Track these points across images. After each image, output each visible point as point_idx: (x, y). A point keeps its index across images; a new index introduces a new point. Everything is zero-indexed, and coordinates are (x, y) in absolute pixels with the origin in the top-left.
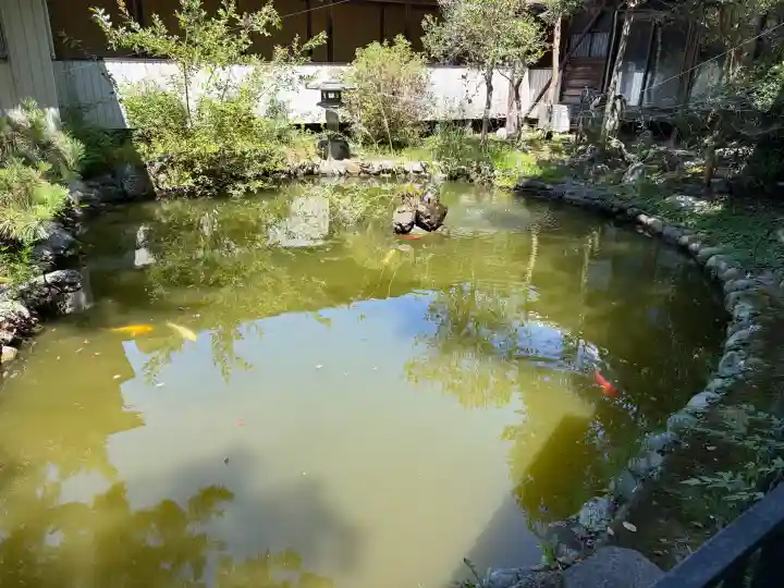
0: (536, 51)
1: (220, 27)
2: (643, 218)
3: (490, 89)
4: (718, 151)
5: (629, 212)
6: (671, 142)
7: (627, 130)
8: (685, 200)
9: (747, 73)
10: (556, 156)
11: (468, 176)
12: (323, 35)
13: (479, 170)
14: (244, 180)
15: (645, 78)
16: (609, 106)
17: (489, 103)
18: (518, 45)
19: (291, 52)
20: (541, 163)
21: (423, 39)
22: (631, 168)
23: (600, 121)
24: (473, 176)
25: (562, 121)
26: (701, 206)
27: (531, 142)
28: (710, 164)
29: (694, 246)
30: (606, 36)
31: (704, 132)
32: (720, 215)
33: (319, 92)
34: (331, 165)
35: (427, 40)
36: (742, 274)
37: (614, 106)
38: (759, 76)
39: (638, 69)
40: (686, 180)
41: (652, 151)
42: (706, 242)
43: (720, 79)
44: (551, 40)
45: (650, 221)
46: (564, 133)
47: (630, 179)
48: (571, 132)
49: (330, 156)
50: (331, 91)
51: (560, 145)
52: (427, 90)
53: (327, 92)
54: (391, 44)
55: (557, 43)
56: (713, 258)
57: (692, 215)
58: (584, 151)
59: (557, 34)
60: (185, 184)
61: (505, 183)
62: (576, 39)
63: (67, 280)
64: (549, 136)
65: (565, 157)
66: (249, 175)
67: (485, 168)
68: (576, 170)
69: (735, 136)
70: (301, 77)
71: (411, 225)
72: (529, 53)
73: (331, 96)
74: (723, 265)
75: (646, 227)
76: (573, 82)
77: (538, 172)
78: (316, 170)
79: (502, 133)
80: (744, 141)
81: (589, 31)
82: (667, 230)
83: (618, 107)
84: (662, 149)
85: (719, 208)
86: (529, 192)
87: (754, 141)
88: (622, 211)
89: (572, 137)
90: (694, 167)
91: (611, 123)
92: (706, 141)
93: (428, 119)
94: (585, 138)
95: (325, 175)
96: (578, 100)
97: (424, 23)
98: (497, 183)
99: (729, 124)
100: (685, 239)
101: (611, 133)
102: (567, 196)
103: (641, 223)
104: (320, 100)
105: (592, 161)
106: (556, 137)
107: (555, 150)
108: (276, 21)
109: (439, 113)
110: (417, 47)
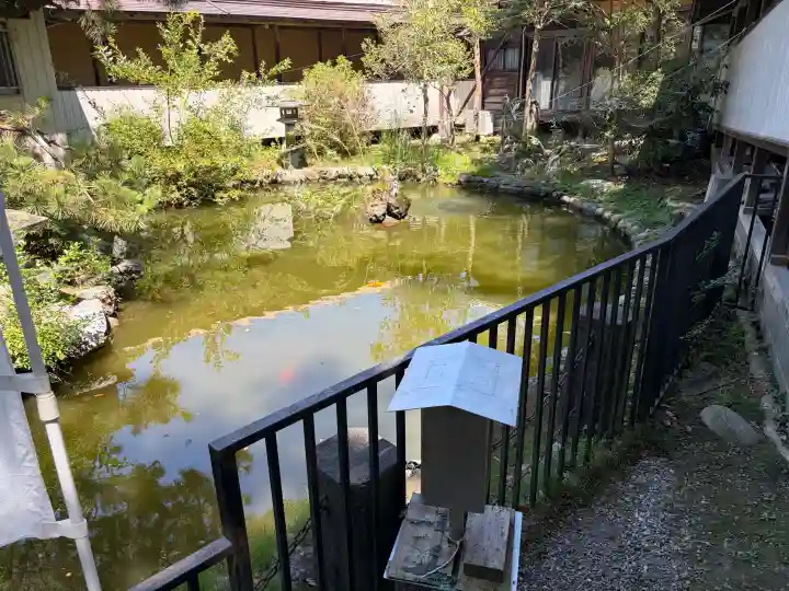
0: (465, 68)
1: (191, 56)
2: (566, 198)
3: (426, 100)
4: (616, 143)
5: (554, 194)
6: (579, 139)
7: (543, 129)
8: (595, 183)
9: (633, 78)
10: (487, 155)
11: (415, 176)
12: (287, 61)
13: (424, 171)
14: (226, 190)
15: (552, 85)
16: (527, 110)
17: (426, 113)
18: (450, 62)
19: (259, 75)
20: (475, 162)
21: (363, 59)
22: (551, 159)
23: (521, 123)
24: (419, 176)
25: (486, 125)
26: (609, 186)
27: (463, 145)
28: (611, 152)
29: (607, 215)
30: (517, 51)
31: (605, 128)
32: (623, 191)
33: (278, 109)
34: (293, 174)
35: (367, 60)
36: (642, 229)
37: (531, 111)
38: (643, 81)
39: (545, 77)
40: (595, 168)
41: (565, 146)
42: (615, 212)
43: (613, 83)
44: (472, 56)
45: (572, 199)
46: (489, 135)
47: (552, 169)
48: (495, 133)
49: (291, 166)
50: (289, 109)
51: (488, 145)
52: (369, 104)
53: (286, 109)
54: (334, 64)
55: (477, 58)
56: (621, 222)
57: (602, 193)
58: (509, 149)
59: (477, 51)
60: (173, 196)
61: (448, 180)
62: (491, 54)
63: (134, 269)
64: (478, 138)
65: (494, 155)
66: (228, 185)
67: (429, 168)
68: (506, 166)
69: (629, 129)
70: (268, 98)
71: (384, 215)
72: (460, 69)
73: (289, 112)
74: (629, 224)
75: (568, 204)
76: (492, 91)
77: (474, 169)
78: (279, 179)
79: (436, 138)
80: (635, 133)
81: (501, 48)
82: (585, 205)
83: (535, 110)
84: (572, 143)
85: (622, 187)
86: (470, 185)
87: (644, 133)
88: (548, 194)
89: (498, 138)
90: (600, 157)
91: (530, 123)
92: (607, 134)
93: (373, 129)
94: (508, 138)
95: (288, 183)
96: (499, 107)
97: (364, 46)
98: (440, 180)
99: (623, 120)
100: (600, 210)
101: (531, 133)
102: (502, 187)
103: (564, 202)
104: (279, 117)
105: (517, 157)
106: (483, 139)
107: (485, 150)
108: (233, 48)
109: (383, 124)
110: (358, 66)
